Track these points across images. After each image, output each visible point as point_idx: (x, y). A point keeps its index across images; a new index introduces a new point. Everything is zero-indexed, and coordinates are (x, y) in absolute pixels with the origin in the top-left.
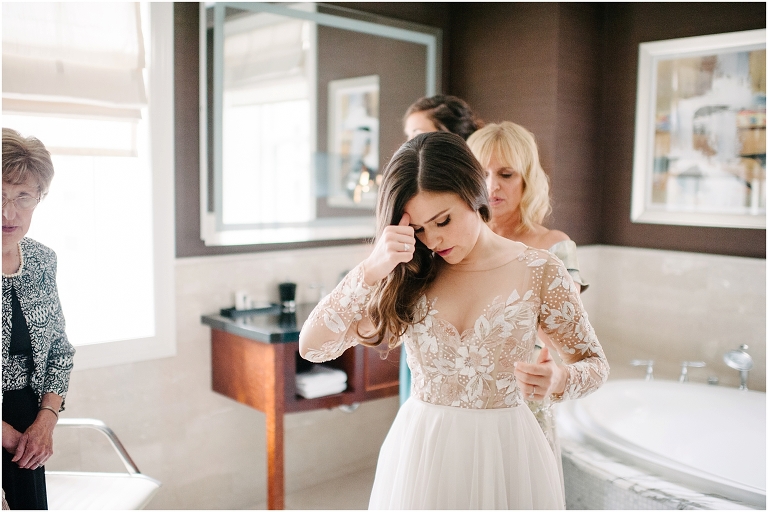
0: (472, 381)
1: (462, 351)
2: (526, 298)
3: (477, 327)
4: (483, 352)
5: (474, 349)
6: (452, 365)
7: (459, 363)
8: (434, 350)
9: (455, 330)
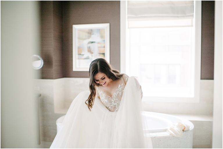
0: (117, 106)
1: (113, 100)
2: (122, 85)
3: (114, 95)
4: (117, 99)
5: (115, 99)
6: (112, 104)
7: (113, 103)
8: (107, 102)
9: (110, 97)
